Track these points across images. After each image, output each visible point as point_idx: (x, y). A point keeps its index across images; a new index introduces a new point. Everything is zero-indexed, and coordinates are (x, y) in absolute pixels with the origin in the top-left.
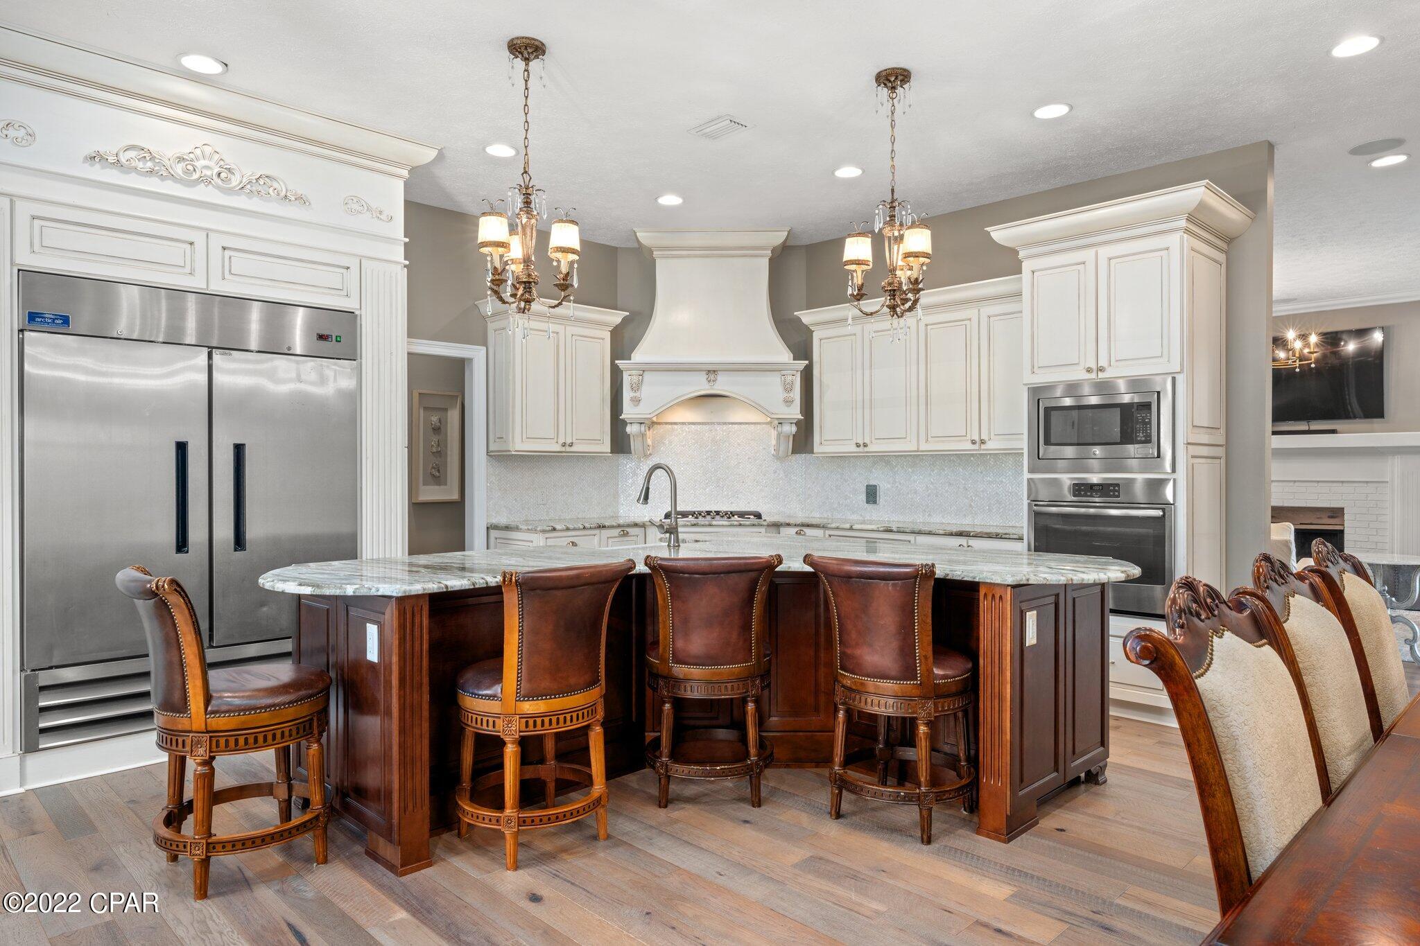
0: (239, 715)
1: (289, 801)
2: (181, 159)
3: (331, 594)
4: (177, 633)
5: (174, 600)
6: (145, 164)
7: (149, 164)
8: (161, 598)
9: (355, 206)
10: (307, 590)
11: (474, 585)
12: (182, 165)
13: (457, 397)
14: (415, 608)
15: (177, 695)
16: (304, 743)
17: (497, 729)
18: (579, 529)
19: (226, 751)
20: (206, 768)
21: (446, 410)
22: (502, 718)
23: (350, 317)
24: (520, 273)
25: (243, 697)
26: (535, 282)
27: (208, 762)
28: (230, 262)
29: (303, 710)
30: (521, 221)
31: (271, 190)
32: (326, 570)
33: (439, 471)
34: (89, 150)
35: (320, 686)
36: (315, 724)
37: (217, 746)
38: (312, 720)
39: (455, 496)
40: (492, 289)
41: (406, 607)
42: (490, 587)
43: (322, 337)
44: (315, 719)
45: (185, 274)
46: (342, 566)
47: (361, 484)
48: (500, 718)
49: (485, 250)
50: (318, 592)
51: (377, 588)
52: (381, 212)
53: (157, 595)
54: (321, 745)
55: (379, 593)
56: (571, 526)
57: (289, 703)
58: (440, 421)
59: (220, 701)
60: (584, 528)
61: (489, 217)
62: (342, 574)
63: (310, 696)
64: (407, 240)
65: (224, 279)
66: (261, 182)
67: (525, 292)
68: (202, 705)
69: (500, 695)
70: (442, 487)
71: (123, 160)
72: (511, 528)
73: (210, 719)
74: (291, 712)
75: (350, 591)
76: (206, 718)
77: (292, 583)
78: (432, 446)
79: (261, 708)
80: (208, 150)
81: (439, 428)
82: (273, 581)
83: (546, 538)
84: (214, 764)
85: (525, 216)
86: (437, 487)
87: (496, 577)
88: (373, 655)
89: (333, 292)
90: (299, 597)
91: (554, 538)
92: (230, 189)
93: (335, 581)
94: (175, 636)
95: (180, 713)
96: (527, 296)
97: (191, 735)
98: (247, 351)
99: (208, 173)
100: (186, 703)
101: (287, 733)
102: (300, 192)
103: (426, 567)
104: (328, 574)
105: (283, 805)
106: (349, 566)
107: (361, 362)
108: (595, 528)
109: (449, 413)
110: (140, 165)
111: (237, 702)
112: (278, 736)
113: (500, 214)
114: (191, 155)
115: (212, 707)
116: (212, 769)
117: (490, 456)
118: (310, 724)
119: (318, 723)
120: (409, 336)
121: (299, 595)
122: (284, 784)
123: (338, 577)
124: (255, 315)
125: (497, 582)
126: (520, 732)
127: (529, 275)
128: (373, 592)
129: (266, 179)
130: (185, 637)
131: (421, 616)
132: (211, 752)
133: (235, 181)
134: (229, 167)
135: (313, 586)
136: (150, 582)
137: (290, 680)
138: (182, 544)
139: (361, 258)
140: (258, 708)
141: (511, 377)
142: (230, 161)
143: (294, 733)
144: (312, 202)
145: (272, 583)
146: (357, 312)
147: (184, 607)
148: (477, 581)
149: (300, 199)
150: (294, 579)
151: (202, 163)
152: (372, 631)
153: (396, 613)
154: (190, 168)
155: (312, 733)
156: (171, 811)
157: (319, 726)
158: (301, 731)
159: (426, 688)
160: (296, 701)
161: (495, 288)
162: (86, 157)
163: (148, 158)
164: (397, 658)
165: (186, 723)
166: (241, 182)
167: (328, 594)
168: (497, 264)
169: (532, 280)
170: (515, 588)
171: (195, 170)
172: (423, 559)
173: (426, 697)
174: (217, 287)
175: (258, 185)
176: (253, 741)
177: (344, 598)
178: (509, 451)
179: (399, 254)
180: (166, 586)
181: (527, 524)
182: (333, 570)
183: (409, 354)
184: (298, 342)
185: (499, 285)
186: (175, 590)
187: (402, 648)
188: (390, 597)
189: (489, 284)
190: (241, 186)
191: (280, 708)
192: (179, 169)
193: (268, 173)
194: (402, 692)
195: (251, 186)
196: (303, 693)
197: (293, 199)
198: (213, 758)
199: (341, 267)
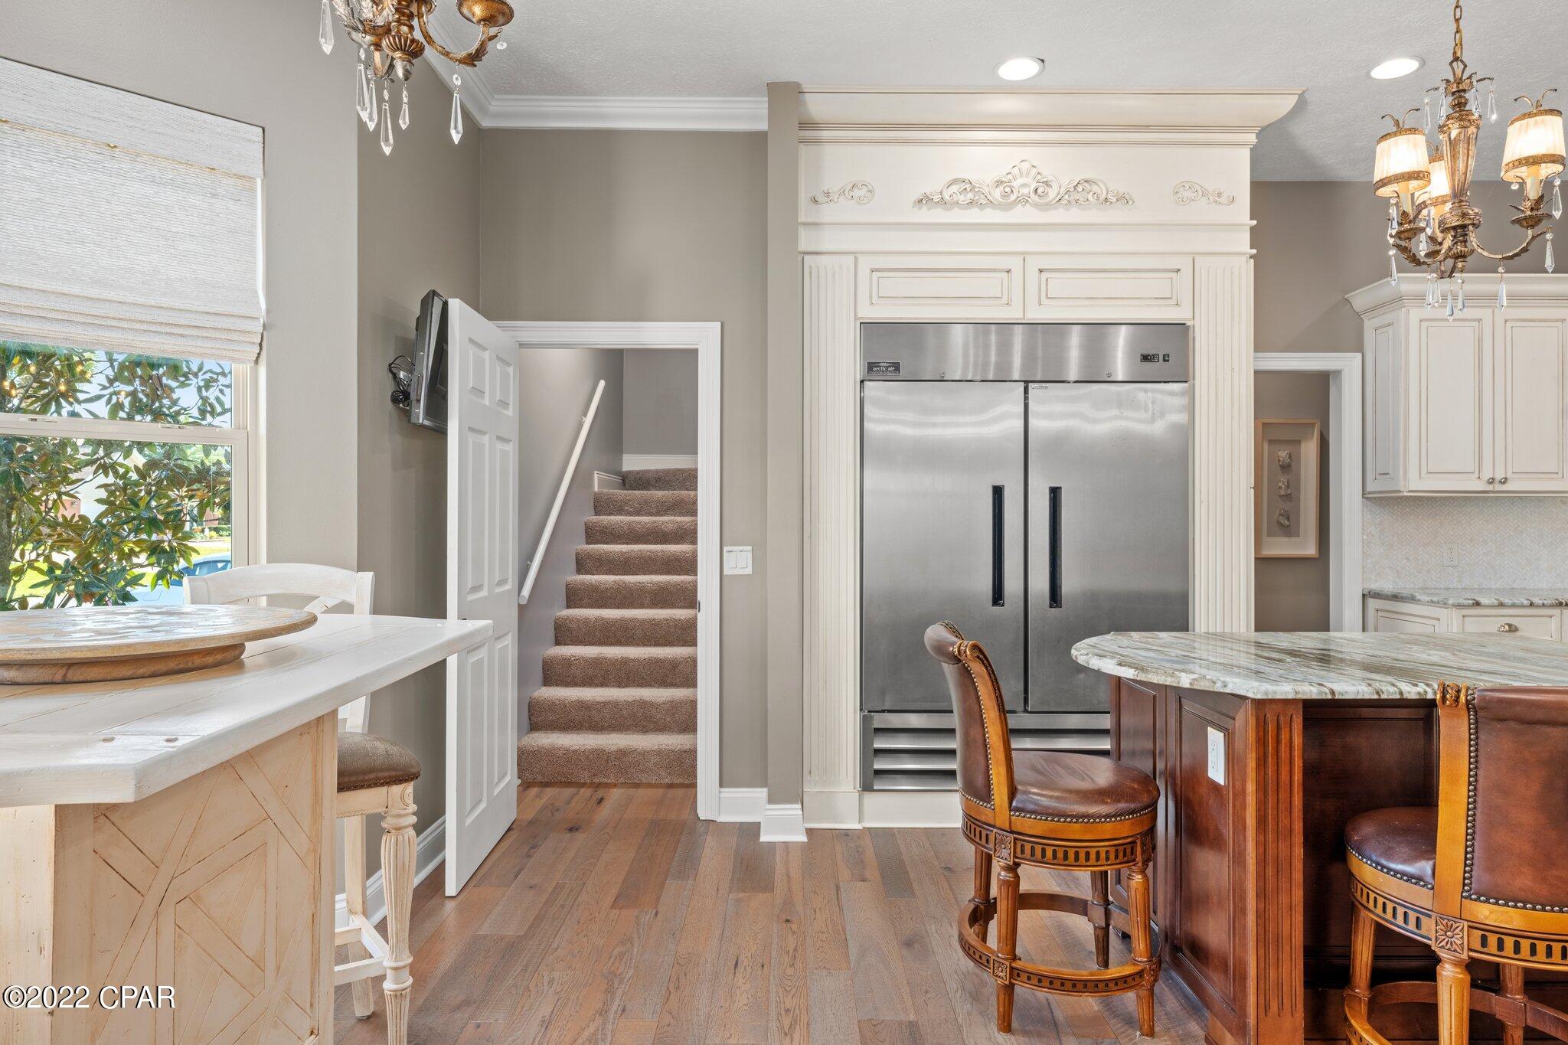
0: (1046, 820)
1: (1106, 929)
2: (999, 183)
3: (1161, 683)
4: (980, 707)
5: (977, 668)
6: (965, 196)
7: (970, 195)
8: (964, 665)
9: (1187, 194)
10: (1127, 673)
11: (1378, 693)
12: (1001, 188)
13: (1314, 425)
14: (1281, 718)
15: (980, 781)
16: (1125, 872)
17: (1423, 932)
18: (1522, 606)
19: (1031, 861)
20: (1011, 875)
21: (1299, 442)
22: (1433, 918)
23: (1181, 331)
24: (1448, 215)
25: (1051, 797)
26: (1473, 225)
27: (1013, 868)
28: (1047, 285)
29: (1125, 829)
30: (1449, 135)
31: (1090, 197)
32: (1152, 645)
33: (1288, 519)
34: (918, 195)
35: (1145, 800)
36: (1139, 849)
37: (1023, 852)
38: (1134, 842)
39: (1311, 551)
40: (1397, 246)
41: (1268, 715)
42: (1407, 700)
43: (1146, 358)
44: (1138, 842)
45: (1002, 305)
46: (1174, 640)
47: (1194, 533)
48: (1430, 916)
49: (1384, 192)
50: (1142, 677)
51: (1224, 682)
52: (1219, 195)
53: (959, 661)
54: (1145, 877)
55: (1228, 690)
56: (1507, 601)
57: (1107, 816)
58: (1290, 457)
59: (1025, 797)
60: (1532, 605)
61: (1393, 140)
62: (1173, 652)
63: (1132, 812)
64: (1254, 222)
65: (1040, 304)
66: (1080, 188)
67: (1456, 243)
68: (1006, 798)
69: (1429, 879)
70: (1293, 539)
71: (946, 197)
72: (1402, 598)
73: (1014, 817)
74: (1108, 829)
75: (1185, 681)
76: (1010, 815)
77: (1109, 661)
78: (1280, 488)
79: (1072, 816)
80: (1025, 166)
81: (1289, 466)
82: (1087, 654)
83: (1464, 616)
84: (1019, 871)
85: (1457, 125)
86: (1286, 539)
87: (1416, 685)
88: (1217, 772)
89: (1161, 302)
90: (1119, 680)
91: (1477, 617)
92: (1047, 204)
93: (1165, 664)
94: (979, 710)
95: (984, 801)
96: (1459, 248)
97: (995, 830)
98: (1064, 382)
99: (1025, 191)
100: (990, 792)
101: (1103, 855)
102: (1121, 191)
103: (1292, 653)
104: (1154, 651)
105: (1100, 933)
106: (1182, 641)
107: (1194, 385)
108: (1551, 606)
109: (1303, 445)
110: (961, 198)
111: (1045, 802)
112: (1093, 856)
113: (1413, 130)
114: (1010, 176)
115: (1017, 802)
116: (1017, 877)
117: (1367, 498)
118: (1132, 848)
119: (1142, 848)
120: (1257, 349)
121: (1119, 678)
122: (1100, 907)
123: (1167, 658)
124: (1075, 339)
125: (1419, 694)
126: (1470, 950)
127: (1464, 215)
128: (1218, 688)
129: (1085, 184)
130: (988, 713)
131: (1291, 731)
132: (1015, 857)
133: (1052, 193)
134: (1045, 180)
135: (1136, 668)
136: (953, 644)
137: (1107, 785)
138: (998, 596)
139: (1194, 257)
140: (1069, 816)
141: (1402, 390)
142: (1047, 174)
143: (1112, 856)
144: (1135, 200)
145: (1086, 657)
146: (1189, 323)
147: (987, 677)
148: (1384, 689)
149: (1124, 199)
150: (1113, 654)
151: (1020, 181)
152: (1216, 739)
153: (1252, 722)
154: (1008, 190)
155: (1134, 860)
156: (978, 906)
157: (1143, 852)
158: (1121, 854)
159: (1298, 839)
160: (1115, 816)
161: (1403, 243)
162: (915, 201)
163: (968, 190)
164: (1255, 787)
165: (990, 816)
166: (1058, 194)
167: (1155, 681)
168: (1408, 208)
169: (1470, 222)
170: (1464, 713)
171: (1012, 191)
172: (1284, 640)
173: (1299, 852)
174: (1036, 314)
175: (1078, 193)
176: (1062, 856)
177: (1178, 690)
178: (1399, 491)
179: (1243, 243)
180: (968, 652)
181: (1428, 594)
182: (1161, 646)
183: (1256, 372)
184: (1120, 364)
185: (1410, 239)
186: (978, 657)
187: (1262, 773)
188: (1244, 698)
189: (1391, 241)
190: (1057, 199)
191: (1094, 822)
192: (997, 194)
193: (1087, 176)
194: (1262, 837)
195: (1069, 196)
196: (1122, 805)
197: (1114, 200)
198: (1018, 865)
199: (1172, 271)
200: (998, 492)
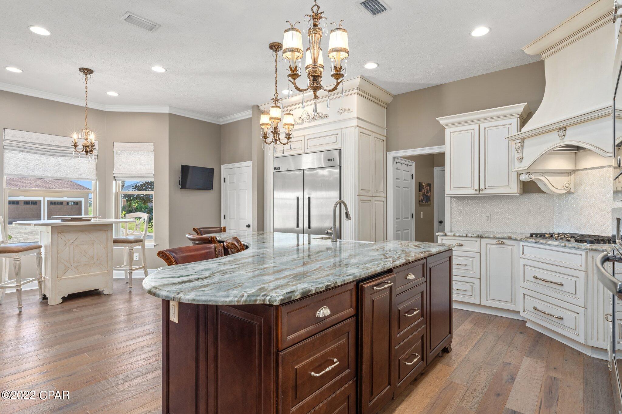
2: (300, 117)
9: (341, 111)
18: (463, 236)
28: (309, 143)
43: (329, 160)
45: (300, 149)
52: (349, 110)
56: (457, 234)
60: (466, 236)
80: (306, 112)
83: (442, 239)
89: (334, 144)
91: (446, 239)
92: (309, 121)
98: (311, 169)
99: (305, 119)
102: (326, 114)
107: (342, 166)
108: (475, 237)
133: (311, 118)
134: (309, 115)
138: (298, 226)
139: (342, 129)
142: (310, 113)
144: (328, 116)
146: (341, 148)
151: (304, 116)
154: (302, 119)
174: (307, 151)
179: (354, 123)
184: (323, 163)
193: (318, 112)
195: (314, 118)
197: (324, 117)
199: (336, 134)
200: (298, 198)
